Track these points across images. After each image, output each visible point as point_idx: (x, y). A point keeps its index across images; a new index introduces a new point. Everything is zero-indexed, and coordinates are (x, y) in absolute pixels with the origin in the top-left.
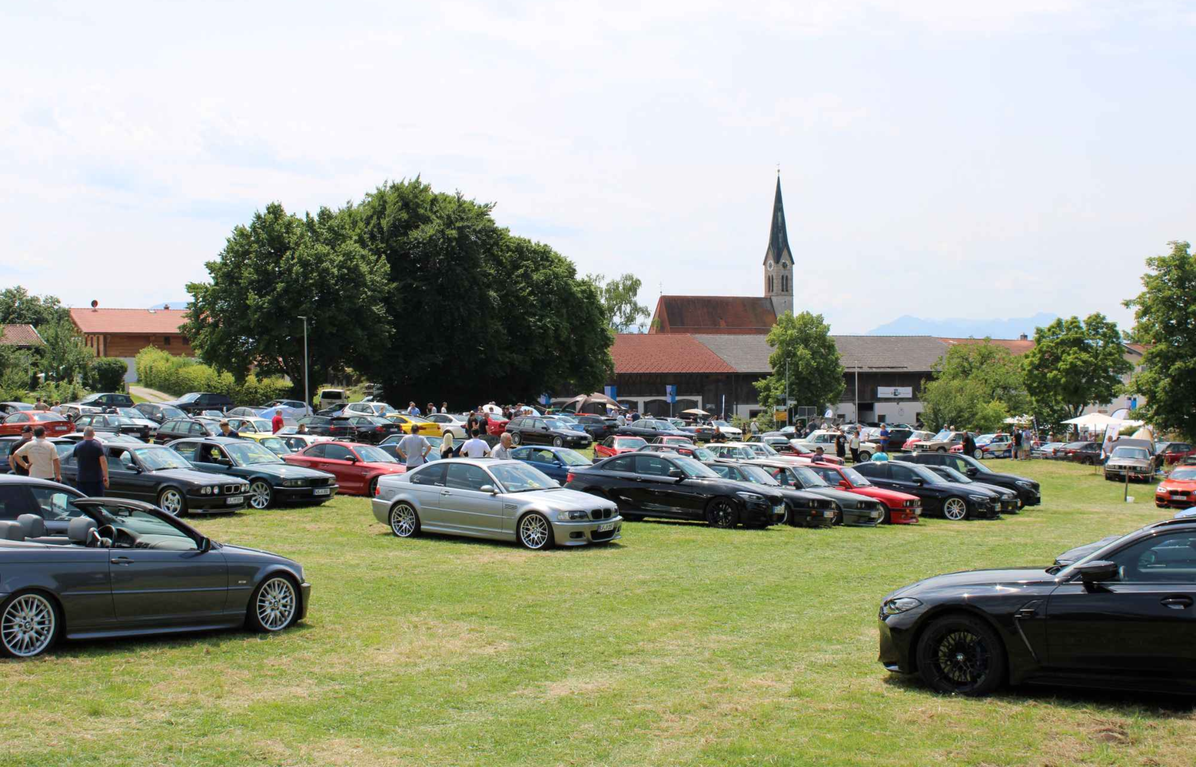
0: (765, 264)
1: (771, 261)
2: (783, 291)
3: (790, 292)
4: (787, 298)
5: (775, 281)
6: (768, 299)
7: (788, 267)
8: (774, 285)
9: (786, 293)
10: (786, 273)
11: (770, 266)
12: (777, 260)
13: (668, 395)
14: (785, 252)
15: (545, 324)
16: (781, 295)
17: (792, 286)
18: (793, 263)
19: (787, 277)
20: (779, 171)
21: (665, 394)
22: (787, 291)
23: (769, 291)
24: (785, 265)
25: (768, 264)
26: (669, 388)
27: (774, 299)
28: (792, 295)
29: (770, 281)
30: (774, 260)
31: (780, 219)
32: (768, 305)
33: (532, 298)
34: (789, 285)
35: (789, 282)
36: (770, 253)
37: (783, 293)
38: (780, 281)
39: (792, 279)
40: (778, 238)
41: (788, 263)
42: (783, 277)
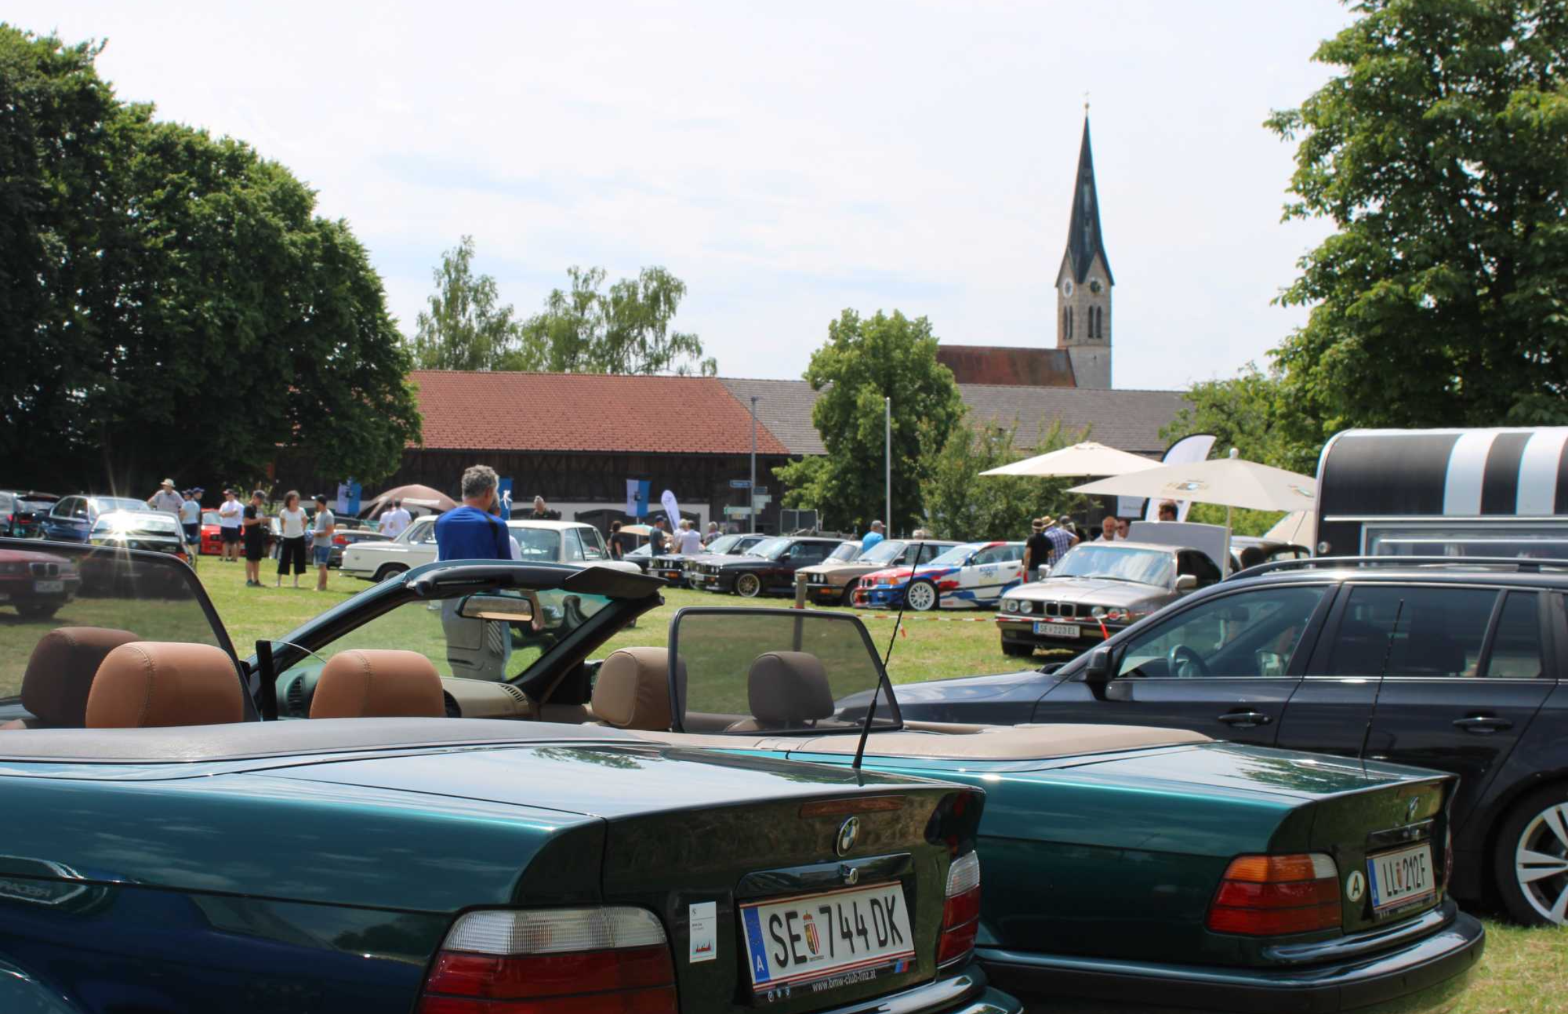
0: (1058, 284)
1: (1069, 280)
2: (1090, 336)
3: (1105, 338)
4: (1099, 351)
5: (1075, 318)
6: (1063, 353)
7: (1103, 290)
8: (1075, 324)
9: (1097, 341)
10: (1098, 302)
11: (1068, 288)
12: (1080, 278)
13: (630, 499)
14: (1096, 263)
15: (199, 315)
16: (1087, 344)
17: (1109, 328)
18: (1111, 282)
19: (1099, 310)
20: (1087, 106)
21: (622, 498)
22: (1099, 336)
23: (1065, 338)
24: (1095, 288)
25: (1064, 286)
26: (633, 486)
27: (1074, 353)
28: (1108, 345)
29: (1066, 318)
30: (1075, 278)
31: (1087, 199)
32: (1063, 366)
33: (174, 254)
34: (1103, 325)
35: (1103, 318)
36: (1067, 262)
37: (1090, 341)
38: (1086, 317)
39: (1109, 314)
40: (1082, 234)
41: (1102, 282)
42: (1091, 310)
